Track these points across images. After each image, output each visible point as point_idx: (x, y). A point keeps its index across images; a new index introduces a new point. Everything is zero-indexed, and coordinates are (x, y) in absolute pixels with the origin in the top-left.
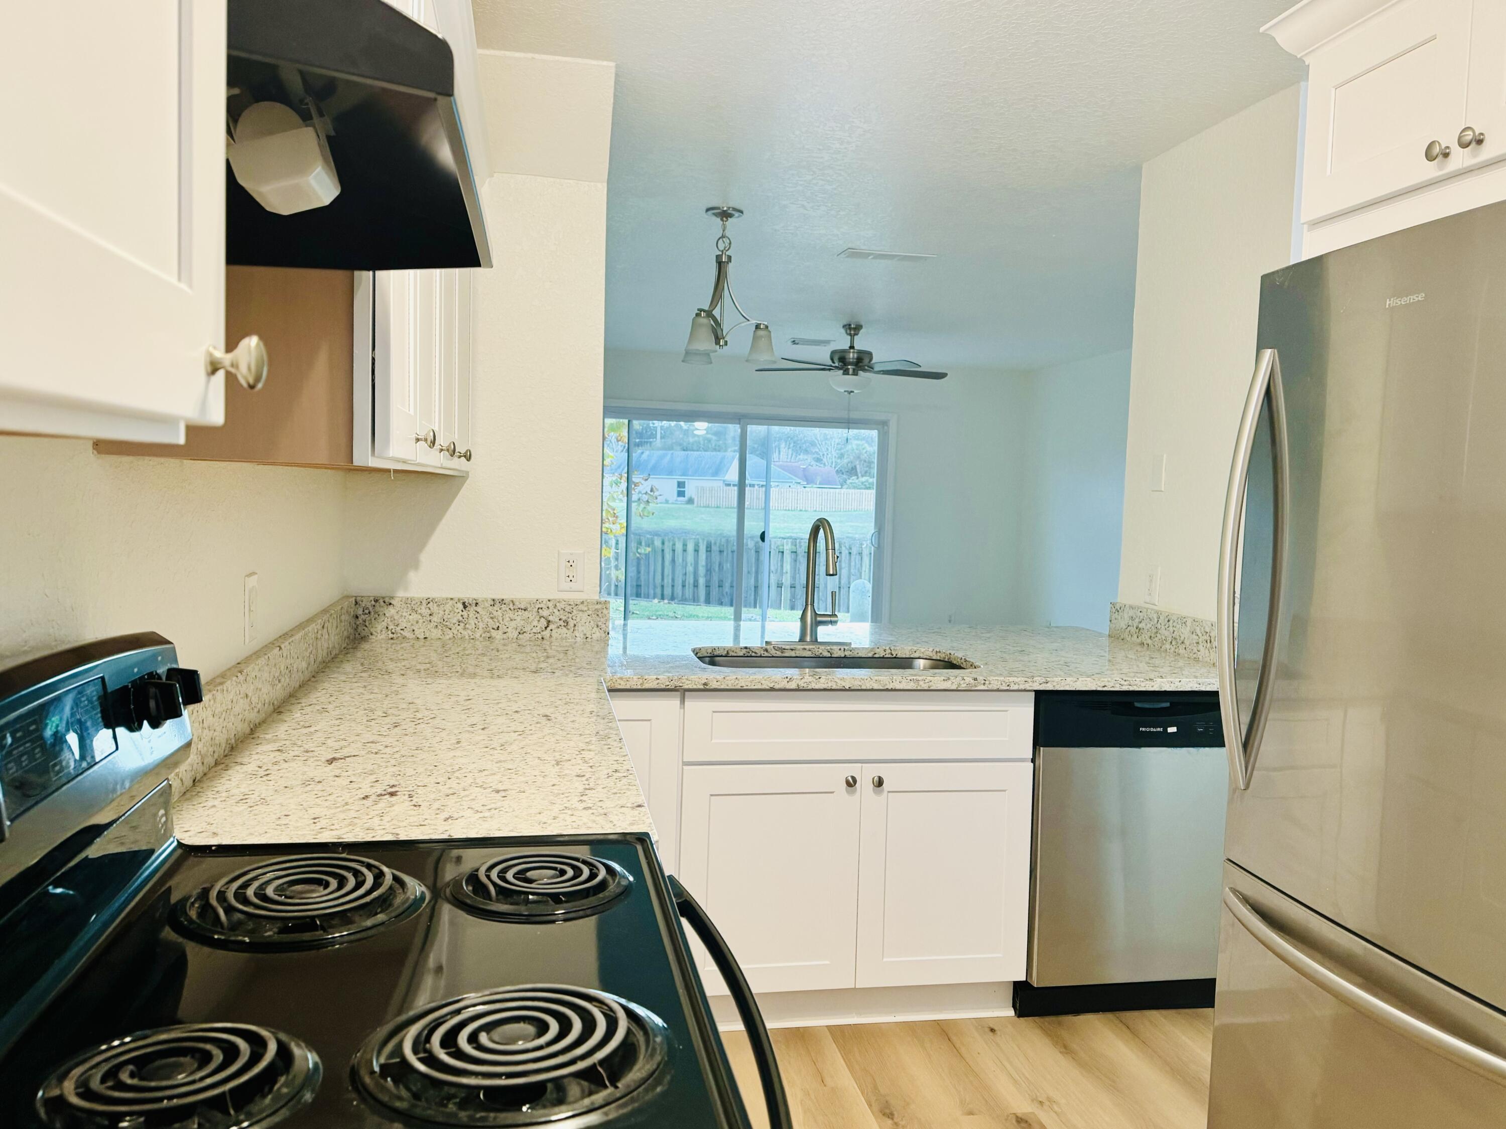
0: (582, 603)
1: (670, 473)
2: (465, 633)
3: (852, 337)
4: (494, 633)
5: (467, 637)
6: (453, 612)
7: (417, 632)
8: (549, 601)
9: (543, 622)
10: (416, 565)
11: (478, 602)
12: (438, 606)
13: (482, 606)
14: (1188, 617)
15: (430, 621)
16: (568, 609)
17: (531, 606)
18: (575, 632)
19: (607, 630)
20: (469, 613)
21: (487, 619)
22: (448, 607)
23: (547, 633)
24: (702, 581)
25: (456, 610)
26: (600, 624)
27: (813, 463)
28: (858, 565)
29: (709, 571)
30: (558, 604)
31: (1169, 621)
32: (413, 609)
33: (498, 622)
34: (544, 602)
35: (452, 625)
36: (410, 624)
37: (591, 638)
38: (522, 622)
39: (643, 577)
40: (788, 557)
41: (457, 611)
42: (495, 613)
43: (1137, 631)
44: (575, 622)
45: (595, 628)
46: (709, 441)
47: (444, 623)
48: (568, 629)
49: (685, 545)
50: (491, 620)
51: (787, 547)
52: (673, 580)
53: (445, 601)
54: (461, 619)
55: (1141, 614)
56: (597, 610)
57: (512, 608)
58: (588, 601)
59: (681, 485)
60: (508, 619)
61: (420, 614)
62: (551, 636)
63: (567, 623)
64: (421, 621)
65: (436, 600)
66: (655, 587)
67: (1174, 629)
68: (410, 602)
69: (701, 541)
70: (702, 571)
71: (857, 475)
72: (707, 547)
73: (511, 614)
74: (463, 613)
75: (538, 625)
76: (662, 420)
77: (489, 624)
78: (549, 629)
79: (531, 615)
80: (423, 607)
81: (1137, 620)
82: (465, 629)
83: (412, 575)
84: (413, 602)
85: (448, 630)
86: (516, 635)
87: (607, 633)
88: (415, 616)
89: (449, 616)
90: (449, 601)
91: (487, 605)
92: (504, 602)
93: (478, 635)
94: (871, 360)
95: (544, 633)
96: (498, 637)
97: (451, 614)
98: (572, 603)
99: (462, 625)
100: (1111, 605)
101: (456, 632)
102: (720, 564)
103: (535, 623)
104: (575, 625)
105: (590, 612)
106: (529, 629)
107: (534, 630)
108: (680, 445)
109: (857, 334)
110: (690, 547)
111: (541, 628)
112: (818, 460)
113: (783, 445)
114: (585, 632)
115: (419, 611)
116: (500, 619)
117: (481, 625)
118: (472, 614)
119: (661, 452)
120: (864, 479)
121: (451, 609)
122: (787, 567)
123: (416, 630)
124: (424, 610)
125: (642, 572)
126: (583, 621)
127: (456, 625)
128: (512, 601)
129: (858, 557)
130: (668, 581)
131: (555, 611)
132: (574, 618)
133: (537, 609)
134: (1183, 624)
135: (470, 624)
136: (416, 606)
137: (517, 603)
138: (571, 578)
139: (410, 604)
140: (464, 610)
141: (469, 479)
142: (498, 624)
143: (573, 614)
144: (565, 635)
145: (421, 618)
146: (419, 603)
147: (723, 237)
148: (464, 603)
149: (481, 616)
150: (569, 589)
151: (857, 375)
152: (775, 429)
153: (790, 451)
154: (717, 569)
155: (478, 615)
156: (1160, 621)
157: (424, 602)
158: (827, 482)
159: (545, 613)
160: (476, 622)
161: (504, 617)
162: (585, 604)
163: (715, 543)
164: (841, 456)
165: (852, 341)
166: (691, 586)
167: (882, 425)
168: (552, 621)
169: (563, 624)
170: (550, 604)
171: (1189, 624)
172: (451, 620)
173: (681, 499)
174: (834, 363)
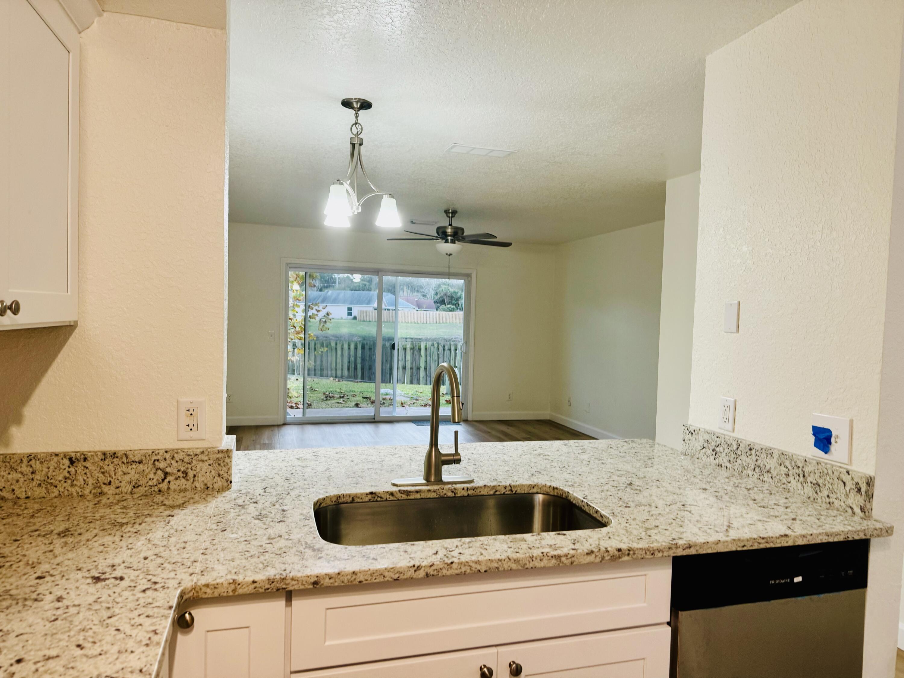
0: (203, 453)
1: (344, 302)
2: (73, 490)
3: (451, 218)
4: (105, 489)
5: (75, 494)
6: (58, 469)
7: (17, 492)
8: (166, 452)
9: (160, 474)
10: (18, 420)
11: (86, 456)
12: (42, 463)
13: (92, 461)
14: (775, 449)
15: (33, 479)
16: (187, 459)
17: (146, 459)
18: (195, 483)
19: (229, 478)
20: (77, 469)
21: (97, 474)
22: (53, 464)
23: (164, 486)
24: (359, 366)
25: (61, 466)
26: (221, 473)
27: (422, 297)
28: (448, 356)
29: (363, 360)
30: (176, 455)
31: (750, 449)
32: (12, 468)
33: (110, 476)
34: (161, 454)
35: (57, 482)
36: (9, 483)
37: (213, 488)
38: (137, 476)
39: (324, 363)
40: (409, 352)
41: (63, 467)
42: (106, 468)
43: (714, 453)
44: (195, 473)
45: (217, 478)
46: (365, 285)
47: (49, 480)
48: (187, 480)
49: (349, 345)
50: (101, 475)
51: (409, 346)
52: (342, 365)
53: (50, 458)
54: (68, 475)
55: (718, 439)
56: (218, 459)
57: (125, 462)
58: (209, 450)
59: (350, 309)
60: (121, 473)
61: (22, 473)
62: (169, 488)
63: (186, 474)
64: (22, 480)
65: (39, 457)
66: (331, 370)
67: (757, 457)
68: (8, 460)
69: (358, 343)
70: (359, 360)
71: (445, 304)
72: (362, 347)
73: (124, 468)
74: (70, 470)
75: (154, 477)
76: (339, 273)
77: (99, 479)
78: (166, 481)
79: (147, 468)
80: (24, 465)
81: (714, 444)
82: (72, 485)
83: (14, 430)
84: (12, 460)
85: (52, 487)
86: (130, 489)
87: (229, 482)
88: (15, 476)
89: (54, 474)
90: (53, 457)
91: (97, 459)
92: (116, 455)
93: (87, 492)
94: (463, 233)
95: (161, 486)
96: (110, 492)
97: (57, 470)
98: (192, 453)
99: (69, 482)
100: (684, 427)
101: (62, 490)
102: (369, 356)
103: (151, 476)
104: (195, 476)
105: (211, 462)
106: (145, 482)
107: (150, 483)
108: (349, 287)
109: (454, 217)
110: (352, 347)
111: (158, 480)
112: (424, 296)
113: (405, 288)
114: (206, 482)
115: (20, 470)
116: (112, 474)
117: (91, 481)
118: (80, 470)
119: (338, 291)
120: (449, 306)
121: (56, 465)
122: (409, 357)
123: (16, 489)
124: (24, 468)
125: (324, 361)
126: (204, 470)
127: (62, 482)
128: (126, 455)
129: (448, 352)
130: (339, 366)
131: (173, 462)
132: (194, 468)
133: (152, 461)
134: (769, 455)
135: (77, 480)
136: (16, 464)
137: (131, 456)
138: (191, 427)
139: (9, 462)
140: (71, 466)
141: (78, 328)
142: (109, 479)
143: (193, 465)
144: (184, 486)
145: (22, 477)
146: (19, 461)
147: (356, 123)
148: (71, 459)
149: (90, 471)
150: (190, 439)
151: (454, 243)
152: (400, 278)
153: (409, 291)
154: (368, 359)
155: (88, 470)
156: (740, 448)
157: (25, 460)
158: (429, 307)
159: (162, 465)
160: (85, 478)
161: (117, 471)
162: (206, 453)
163: (367, 344)
164: (437, 294)
165: (451, 221)
166: (353, 369)
167: (467, 276)
168: (169, 473)
169: (182, 475)
170: (168, 456)
171: (776, 455)
172: (56, 478)
173: (350, 317)
174: (439, 235)
